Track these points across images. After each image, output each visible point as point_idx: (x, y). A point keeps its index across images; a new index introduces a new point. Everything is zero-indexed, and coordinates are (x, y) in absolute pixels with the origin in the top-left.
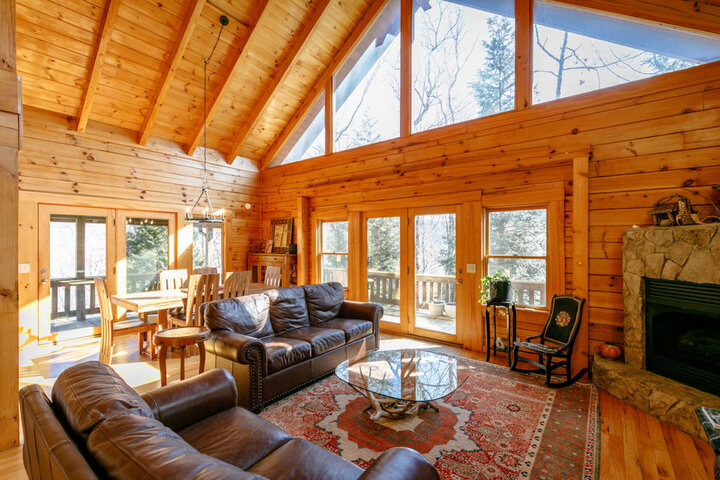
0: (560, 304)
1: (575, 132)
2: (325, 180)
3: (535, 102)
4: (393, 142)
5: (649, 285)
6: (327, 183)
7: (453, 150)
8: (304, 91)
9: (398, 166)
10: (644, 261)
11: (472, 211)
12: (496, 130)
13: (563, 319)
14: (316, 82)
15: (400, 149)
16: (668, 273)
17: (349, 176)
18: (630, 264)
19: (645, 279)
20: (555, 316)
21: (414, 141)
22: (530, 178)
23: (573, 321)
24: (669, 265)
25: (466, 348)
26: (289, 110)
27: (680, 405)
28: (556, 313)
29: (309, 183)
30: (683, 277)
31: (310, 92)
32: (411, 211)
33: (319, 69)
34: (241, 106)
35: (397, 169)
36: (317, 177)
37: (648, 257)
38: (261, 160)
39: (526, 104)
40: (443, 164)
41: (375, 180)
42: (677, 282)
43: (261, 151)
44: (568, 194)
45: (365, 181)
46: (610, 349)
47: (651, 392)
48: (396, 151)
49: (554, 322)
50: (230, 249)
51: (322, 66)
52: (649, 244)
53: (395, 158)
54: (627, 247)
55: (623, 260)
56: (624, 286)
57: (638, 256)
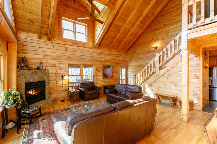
10: (26, 79)
16: (31, 81)
18: (22, 80)
19: (26, 83)
24: (32, 79)
37: (27, 77)
42: (33, 82)
52: (27, 74)
54: (20, 75)
55: (18, 79)
56: (19, 86)
57: (25, 77)
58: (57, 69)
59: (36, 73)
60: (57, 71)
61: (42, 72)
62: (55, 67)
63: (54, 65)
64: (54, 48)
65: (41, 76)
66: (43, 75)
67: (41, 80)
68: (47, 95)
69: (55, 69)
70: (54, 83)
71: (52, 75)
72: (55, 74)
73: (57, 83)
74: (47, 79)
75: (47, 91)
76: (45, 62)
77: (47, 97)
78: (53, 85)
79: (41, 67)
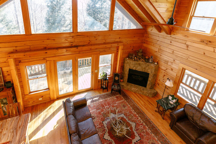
1: (120, 38)
3: (113, 30)
4: (70, 34)
5: (130, 70)
10: (130, 66)
13: (117, 78)
15: (73, 37)
16: (134, 69)
18: (127, 66)
21: (79, 34)
23: (119, 78)
25: (94, 90)
28: (115, 77)
30: (137, 69)
32: (77, 58)
37: (131, 66)
44: (118, 51)
46: (122, 80)
47: (132, 88)
48: (71, 37)
49: (115, 79)
52: (131, 64)
54: (127, 63)
55: (125, 65)
56: (125, 69)
57: (129, 65)
58: (168, 68)
59: (139, 64)
60: (167, 69)
61: (146, 65)
62: (166, 64)
63: (166, 62)
65: (145, 68)
66: (147, 68)
67: (143, 71)
68: (147, 85)
69: (165, 66)
70: (161, 79)
71: (161, 71)
72: (164, 71)
73: (163, 81)
74: (151, 72)
75: (148, 82)
76: (159, 56)
77: (147, 86)
78: (160, 80)
79: (151, 60)
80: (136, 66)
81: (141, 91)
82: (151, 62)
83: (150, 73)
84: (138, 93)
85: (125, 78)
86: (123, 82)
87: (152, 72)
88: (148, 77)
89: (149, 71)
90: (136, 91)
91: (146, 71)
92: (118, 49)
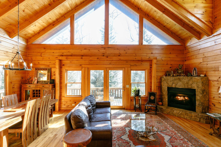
0: (151, 94)
1: (152, 53)
2: (71, 54)
3: (144, 44)
4: (102, 45)
5: (169, 89)
6: (71, 56)
7: (122, 52)
8: (60, 16)
9: (104, 54)
10: (168, 84)
11: (128, 70)
12: (134, 49)
13: (152, 98)
14: (66, 14)
15: (105, 48)
16: (174, 86)
17: (83, 54)
18: (165, 84)
19: (168, 87)
20: (150, 97)
21: (110, 47)
22: (142, 63)
23: (155, 98)
24: (174, 84)
25: (126, 109)
26: (50, 21)
27: (181, 112)
28: (150, 96)
29: (61, 54)
30: (177, 87)
31: (62, 17)
32: (108, 69)
33: (68, 10)
34: (28, 11)
35: (103, 55)
36: (65, 52)
37: (169, 83)
38: (28, 39)
39: (142, 44)
40: (119, 56)
41: (97, 57)
42: (175, 88)
43: (29, 35)
44: (151, 68)
45: (92, 57)
46: (160, 103)
47: (174, 111)
48: (103, 49)
49: (150, 99)
50: (11, 83)
51: (70, 9)
52: (169, 80)
53: (102, 51)
54: (164, 81)
55: (163, 83)
56: (163, 89)
57: (167, 82)
58: (220, 75)
59: (180, 80)
60: (220, 78)
61: (189, 79)
62: (217, 72)
63: (215, 69)
64: (216, 43)
65: (187, 83)
66: (190, 82)
67: (186, 87)
68: (196, 107)
69: (217, 75)
70: (216, 96)
71: (213, 83)
72: (217, 82)
73: (219, 97)
74: (198, 87)
75: (197, 103)
76: (205, 65)
77: (197, 110)
78: (214, 97)
79: (195, 73)
80: (175, 82)
81: (187, 114)
82: (195, 75)
83: (196, 88)
84: (184, 118)
85: (164, 100)
86: (162, 105)
87: (200, 86)
88: (195, 95)
89: (195, 86)
90: (180, 115)
91: (190, 87)
92: (151, 65)
